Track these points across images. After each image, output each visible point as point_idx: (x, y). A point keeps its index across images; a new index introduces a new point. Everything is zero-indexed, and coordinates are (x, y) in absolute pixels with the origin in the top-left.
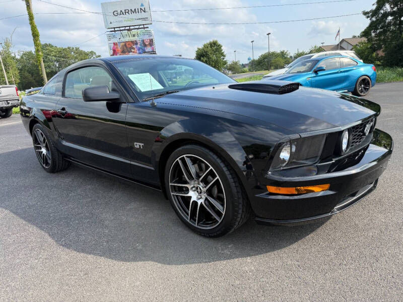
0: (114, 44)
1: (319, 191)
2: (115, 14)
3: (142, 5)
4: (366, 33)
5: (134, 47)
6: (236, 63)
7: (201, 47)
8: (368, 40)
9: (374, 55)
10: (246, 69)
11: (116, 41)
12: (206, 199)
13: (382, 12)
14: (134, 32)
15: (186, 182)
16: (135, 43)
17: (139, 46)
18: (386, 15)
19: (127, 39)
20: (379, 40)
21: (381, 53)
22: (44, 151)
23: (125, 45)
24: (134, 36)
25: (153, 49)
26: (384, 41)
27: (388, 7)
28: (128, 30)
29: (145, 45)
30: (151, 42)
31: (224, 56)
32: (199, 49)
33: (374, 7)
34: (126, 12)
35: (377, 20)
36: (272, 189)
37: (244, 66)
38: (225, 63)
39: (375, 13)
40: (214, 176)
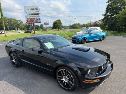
0: (28, 19)
1: (96, 81)
2: (28, 9)
3: (37, 8)
4: (103, 20)
5: (34, 20)
6: (65, 26)
7: (55, 21)
8: (104, 22)
9: (105, 26)
10: (68, 28)
11: (28, 18)
12: (68, 81)
13: (107, 15)
14: (34, 15)
15: (62, 76)
16: (34, 19)
17: (35, 20)
18: (108, 16)
19: (32, 18)
20: (106, 22)
21: (107, 26)
22: (14, 61)
23: (31, 19)
24: (34, 17)
25: (40, 21)
26: (108, 23)
27: (109, 14)
28: (32, 15)
29: (38, 20)
30: (40, 19)
31: (62, 24)
32: (54, 22)
33: (105, 13)
34: (32, 9)
35: (106, 17)
36: (86, 80)
37: (67, 27)
38: (62, 26)
39: (105, 15)
40: (71, 76)
